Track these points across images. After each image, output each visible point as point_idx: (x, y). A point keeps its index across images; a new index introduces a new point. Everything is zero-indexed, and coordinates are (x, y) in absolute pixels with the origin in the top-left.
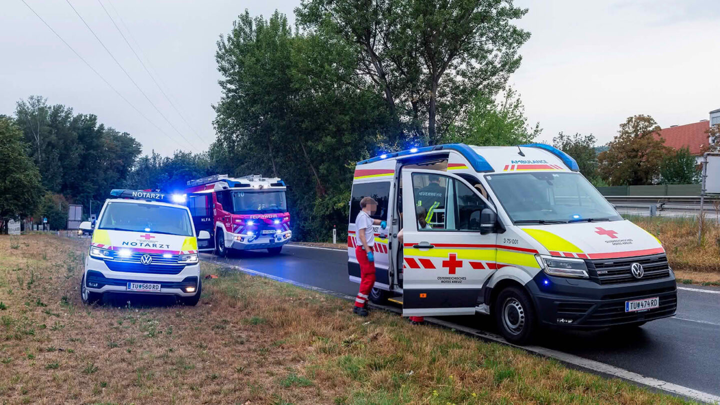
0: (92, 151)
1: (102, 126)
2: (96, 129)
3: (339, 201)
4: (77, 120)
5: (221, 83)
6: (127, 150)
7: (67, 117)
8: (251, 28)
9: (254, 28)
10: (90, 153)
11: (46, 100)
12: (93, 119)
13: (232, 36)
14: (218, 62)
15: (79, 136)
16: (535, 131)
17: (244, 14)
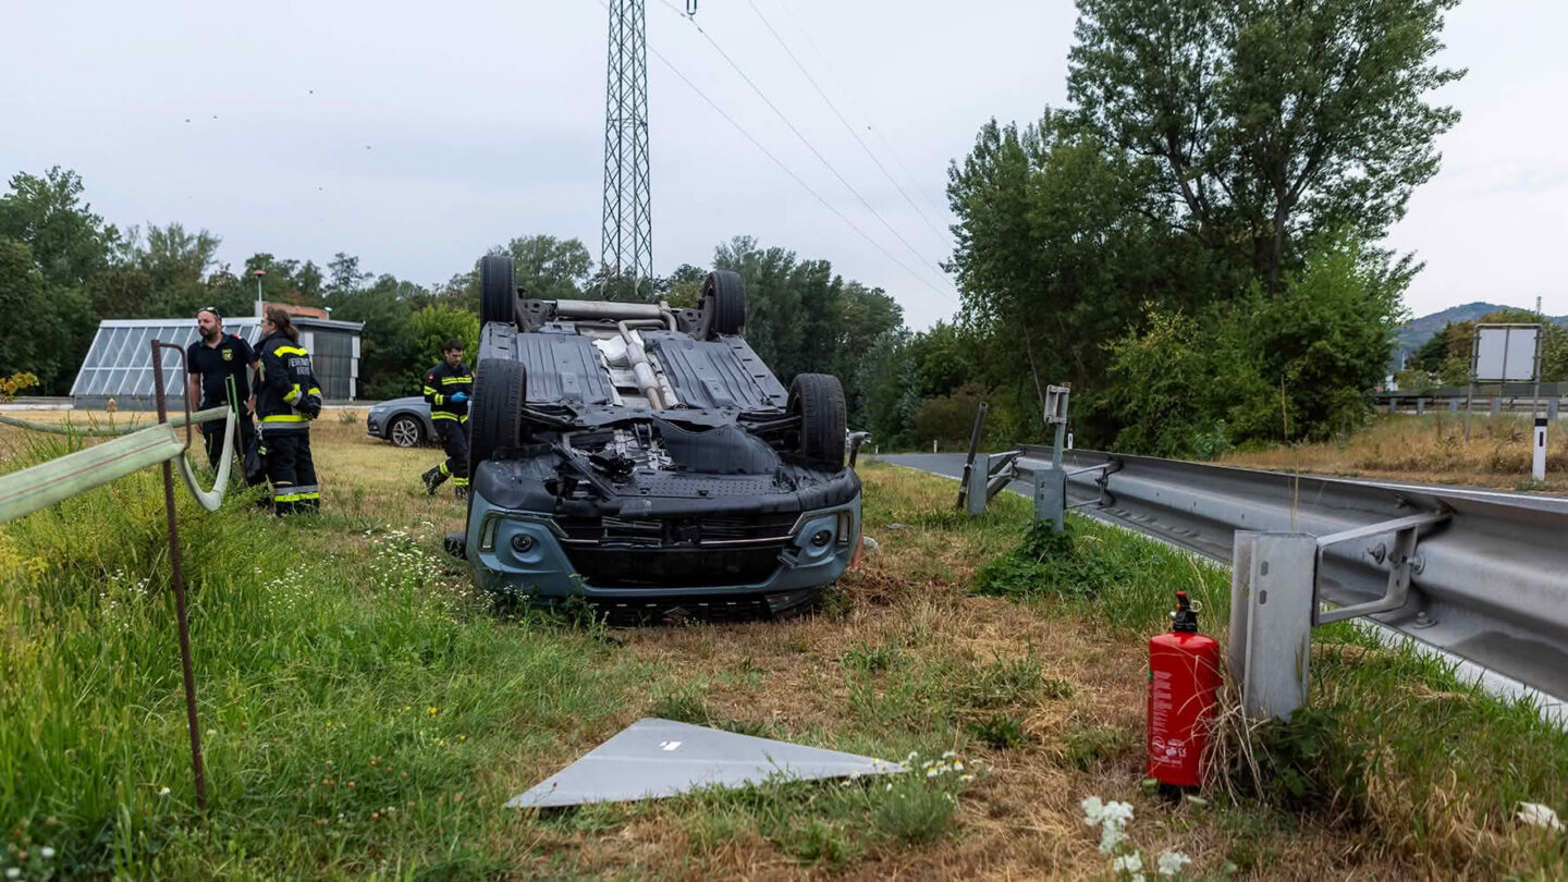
0: (822, 323)
1: (838, 279)
2: (830, 284)
4: (800, 271)
5: (955, 230)
6: (879, 317)
7: (786, 267)
8: (999, 145)
10: (818, 327)
11: (755, 242)
12: (825, 267)
13: (971, 158)
14: (950, 198)
15: (804, 298)
17: (990, 123)
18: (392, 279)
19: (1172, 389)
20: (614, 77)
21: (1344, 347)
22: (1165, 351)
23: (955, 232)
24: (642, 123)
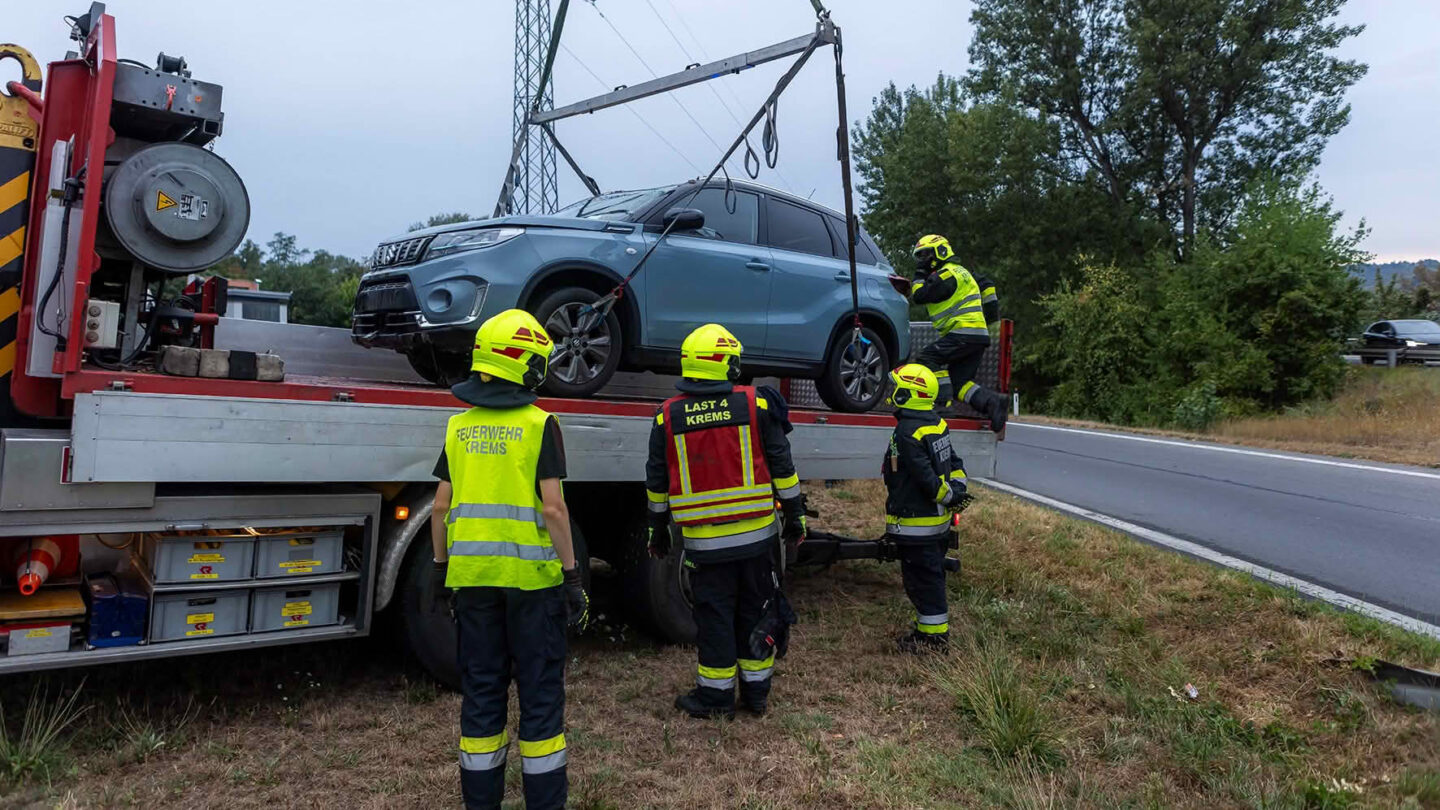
3: (1031, 352)
8: (901, 107)
9: (904, 104)
13: (873, 119)
16: (1359, 232)
17: (889, 87)
18: (325, 254)
19: (1111, 344)
20: (521, 58)
21: (1316, 297)
22: (1102, 305)
23: (861, 192)
24: (548, 99)
